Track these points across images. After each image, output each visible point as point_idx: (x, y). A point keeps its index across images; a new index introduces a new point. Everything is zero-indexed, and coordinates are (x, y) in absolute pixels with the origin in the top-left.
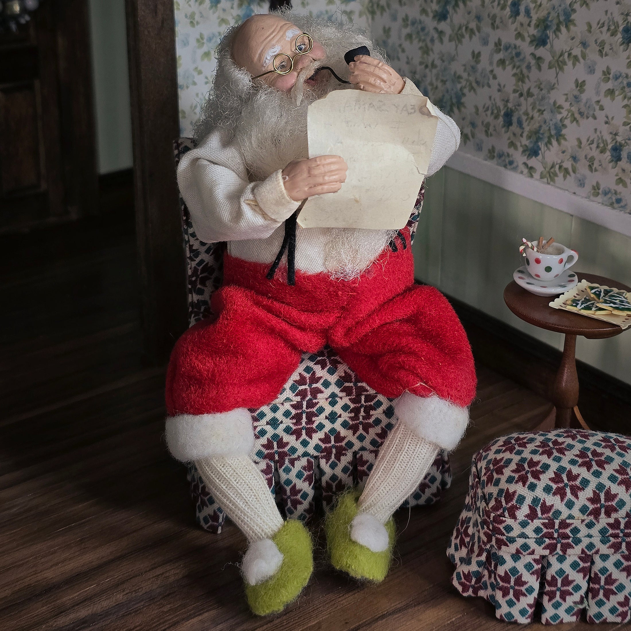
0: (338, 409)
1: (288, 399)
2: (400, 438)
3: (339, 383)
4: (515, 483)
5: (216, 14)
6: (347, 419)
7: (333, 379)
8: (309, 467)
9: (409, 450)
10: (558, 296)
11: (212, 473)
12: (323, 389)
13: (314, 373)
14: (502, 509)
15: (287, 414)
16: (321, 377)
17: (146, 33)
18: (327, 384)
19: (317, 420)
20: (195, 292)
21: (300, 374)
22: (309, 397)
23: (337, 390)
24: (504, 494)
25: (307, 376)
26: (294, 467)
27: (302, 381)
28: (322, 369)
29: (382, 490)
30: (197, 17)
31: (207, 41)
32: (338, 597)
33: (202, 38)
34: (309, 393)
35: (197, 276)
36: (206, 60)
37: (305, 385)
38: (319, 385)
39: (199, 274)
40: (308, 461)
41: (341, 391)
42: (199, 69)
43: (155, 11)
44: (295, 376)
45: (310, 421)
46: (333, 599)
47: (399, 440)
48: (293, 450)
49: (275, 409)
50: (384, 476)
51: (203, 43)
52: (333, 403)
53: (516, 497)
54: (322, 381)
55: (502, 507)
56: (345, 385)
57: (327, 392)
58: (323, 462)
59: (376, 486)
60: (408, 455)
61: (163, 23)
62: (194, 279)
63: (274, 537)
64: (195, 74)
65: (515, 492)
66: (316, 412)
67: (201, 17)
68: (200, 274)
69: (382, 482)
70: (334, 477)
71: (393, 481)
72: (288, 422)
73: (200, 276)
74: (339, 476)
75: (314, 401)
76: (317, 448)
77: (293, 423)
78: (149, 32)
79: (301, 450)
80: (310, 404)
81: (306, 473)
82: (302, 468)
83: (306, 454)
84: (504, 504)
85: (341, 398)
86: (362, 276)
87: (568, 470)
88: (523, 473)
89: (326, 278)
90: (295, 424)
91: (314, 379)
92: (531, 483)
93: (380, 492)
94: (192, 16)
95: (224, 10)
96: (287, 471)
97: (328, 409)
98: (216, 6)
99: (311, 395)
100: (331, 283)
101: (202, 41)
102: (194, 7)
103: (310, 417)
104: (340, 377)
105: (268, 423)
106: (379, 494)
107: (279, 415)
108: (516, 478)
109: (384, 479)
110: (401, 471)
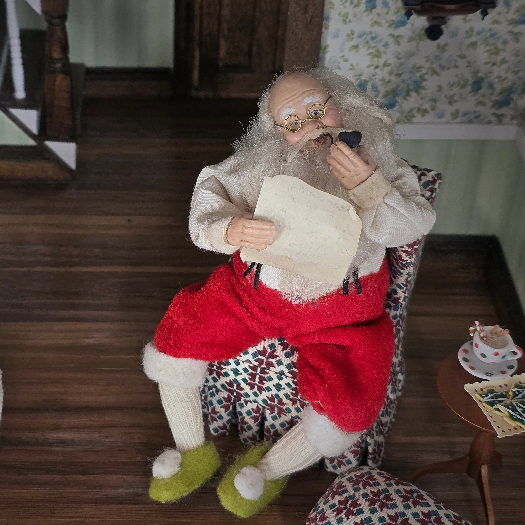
0: (283, 383)
1: (248, 361)
3: (289, 366)
4: (332, 510)
5: (370, 17)
6: (289, 393)
7: (286, 361)
8: (257, 410)
10: (480, 380)
12: (276, 364)
13: (274, 351)
14: (315, 523)
15: (245, 370)
16: (278, 356)
17: (294, 25)
18: (280, 363)
19: (267, 384)
21: (264, 347)
22: (264, 366)
23: (286, 371)
24: (322, 514)
25: (269, 350)
26: (247, 406)
27: (263, 353)
28: (282, 350)
30: (350, 17)
31: (357, 36)
32: (218, 511)
33: (353, 34)
34: (264, 363)
36: (353, 51)
37: (264, 356)
38: (274, 361)
40: (257, 406)
41: (289, 372)
42: (345, 57)
43: (306, 10)
44: (260, 347)
45: (261, 382)
46: (213, 510)
48: (247, 395)
49: (237, 363)
51: (353, 38)
52: (280, 378)
53: (326, 521)
54: (277, 359)
55: (315, 522)
56: (293, 369)
57: (278, 369)
58: (268, 412)
61: (312, 18)
63: (184, 453)
64: (341, 61)
65: (328, 517)
66: (266, 378)
67: (354, 17)
70: (273, 426)
72: (245, 375)
74: (276, 427)
75: (266, 370)
76: (264, 401)
77: (249, 378)
78: (297, 25)
79: (252, 397)
80: (263, 371)
81: (253, 414)
82: (251, 409)
83: (255, 401)
84: (318, 520)
85: (286, 377)
86: (306, 305)
87: (372, 523)
88: (343, 507)
89: (278, 295)
90: (250, 379)
91: (272, 355)
92: (341, 518)
94: (346, 15)
95: (379, 15)
96: (242, 406)
97: (276, 381)
98: (371, 10)
99: (266, 365)
100: (281, 301)
101: (352, 36)
102: (349, 8)
103: (262, 379)
104: (292, 362)
105: (231, 370)
106: (274, 459)
107: (240, 368)
108: (336, 508)
109: (280, 451)
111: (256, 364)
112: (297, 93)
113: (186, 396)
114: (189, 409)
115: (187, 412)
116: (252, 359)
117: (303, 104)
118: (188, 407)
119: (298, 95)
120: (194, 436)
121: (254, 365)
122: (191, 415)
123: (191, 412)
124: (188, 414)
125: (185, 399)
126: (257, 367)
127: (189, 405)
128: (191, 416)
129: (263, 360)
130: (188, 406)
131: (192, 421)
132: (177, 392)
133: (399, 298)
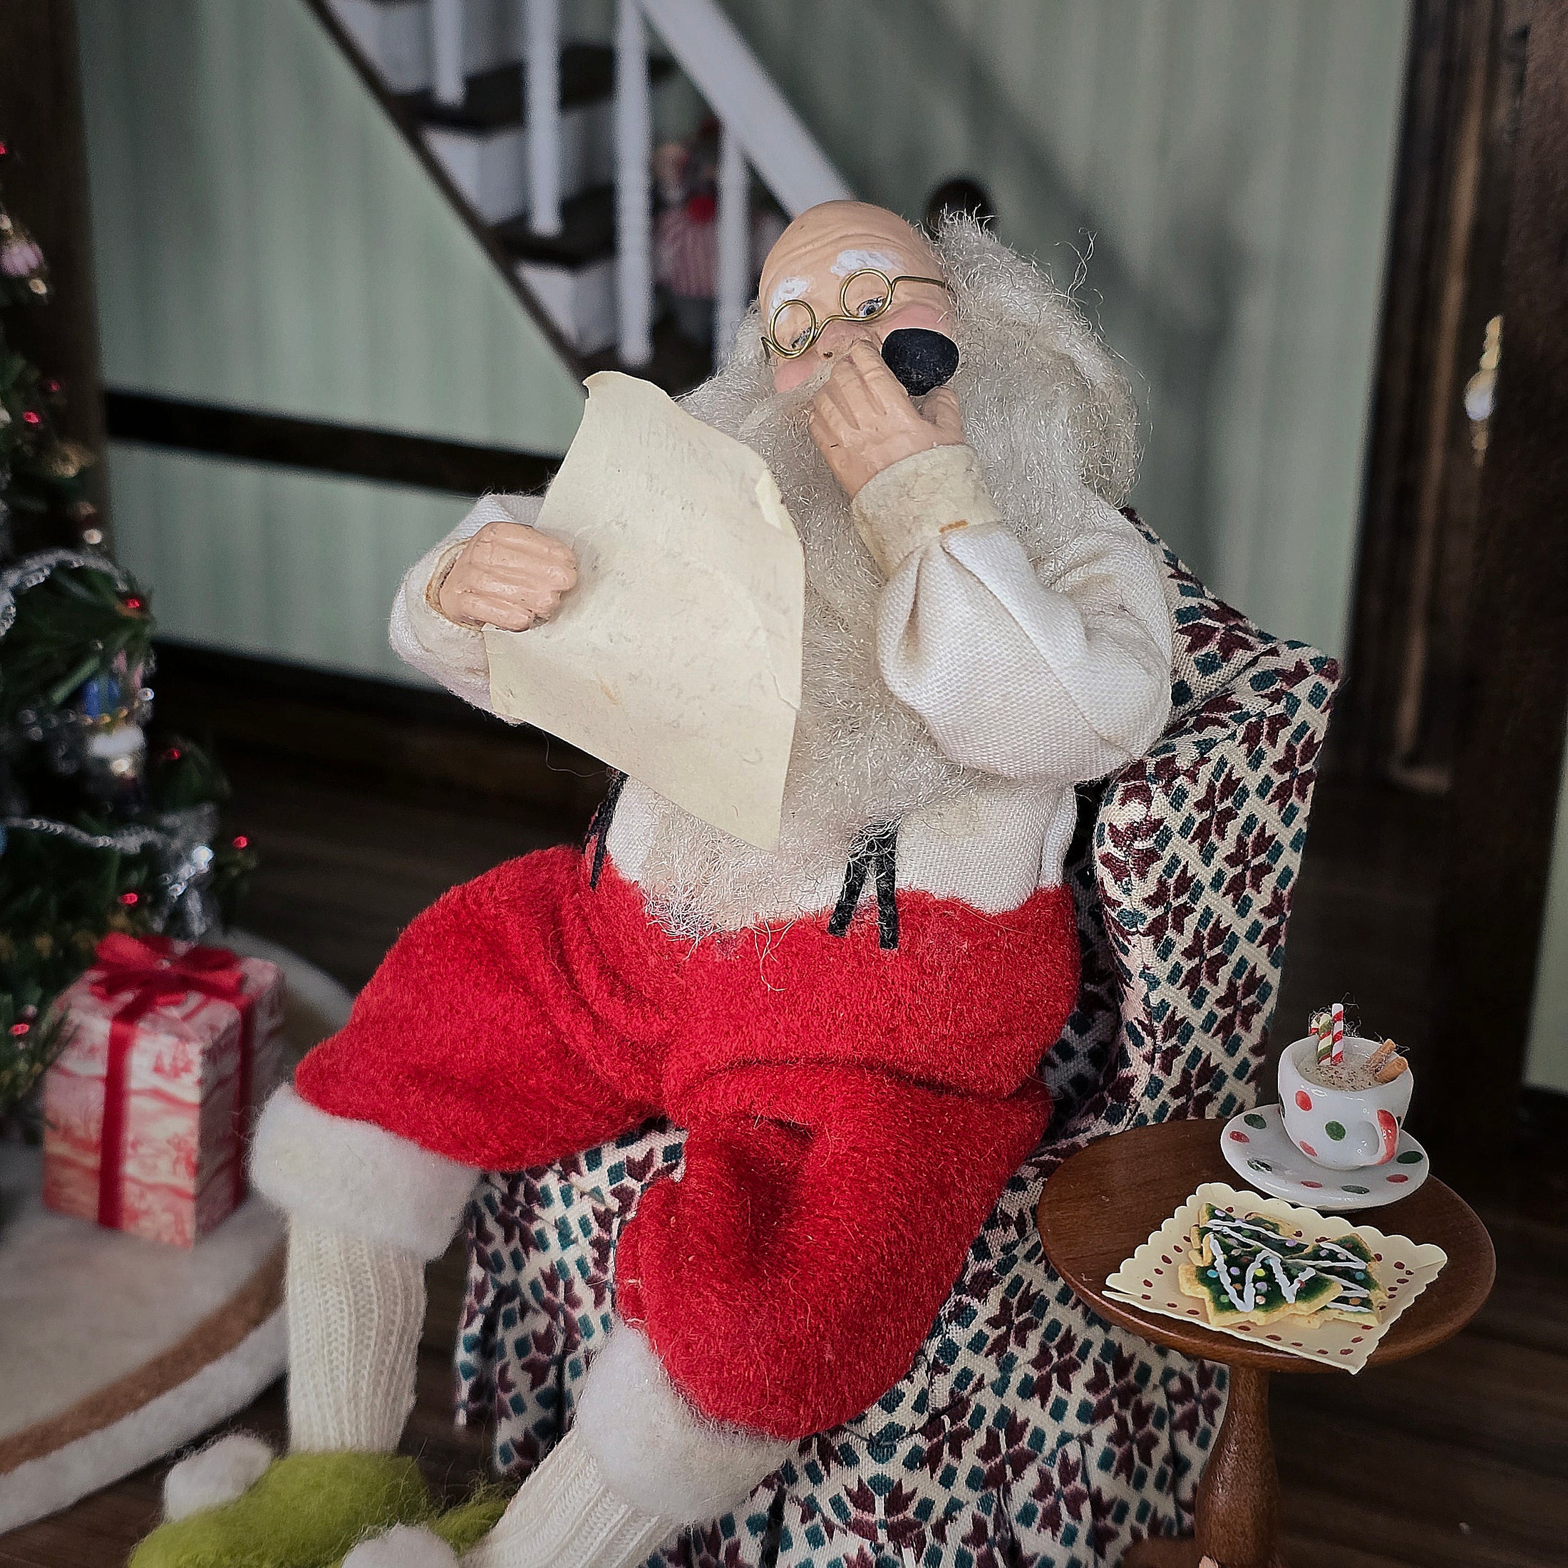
111: (614, 1204)
112: (824, 236)
113: (344, 1264)
114: (342, 1311)
115: (333, 1318)
116: (606, 1188)
117: (834, 269)
118: (341, 1302)
119: (826, 241)
120: (339, 1411)
121: (607, 1210)
122: (346, 1332)
123: (346, 1323)
124: (333, 1327)
125: (340, 1271)
126: (614, 1214)
127: (348, 1298)
128: (343, 1335)
129: (633, 1192)
130: (343, 1298)
131: (343, 1354)
132: (319, 1242)
133: (1130, 1081)
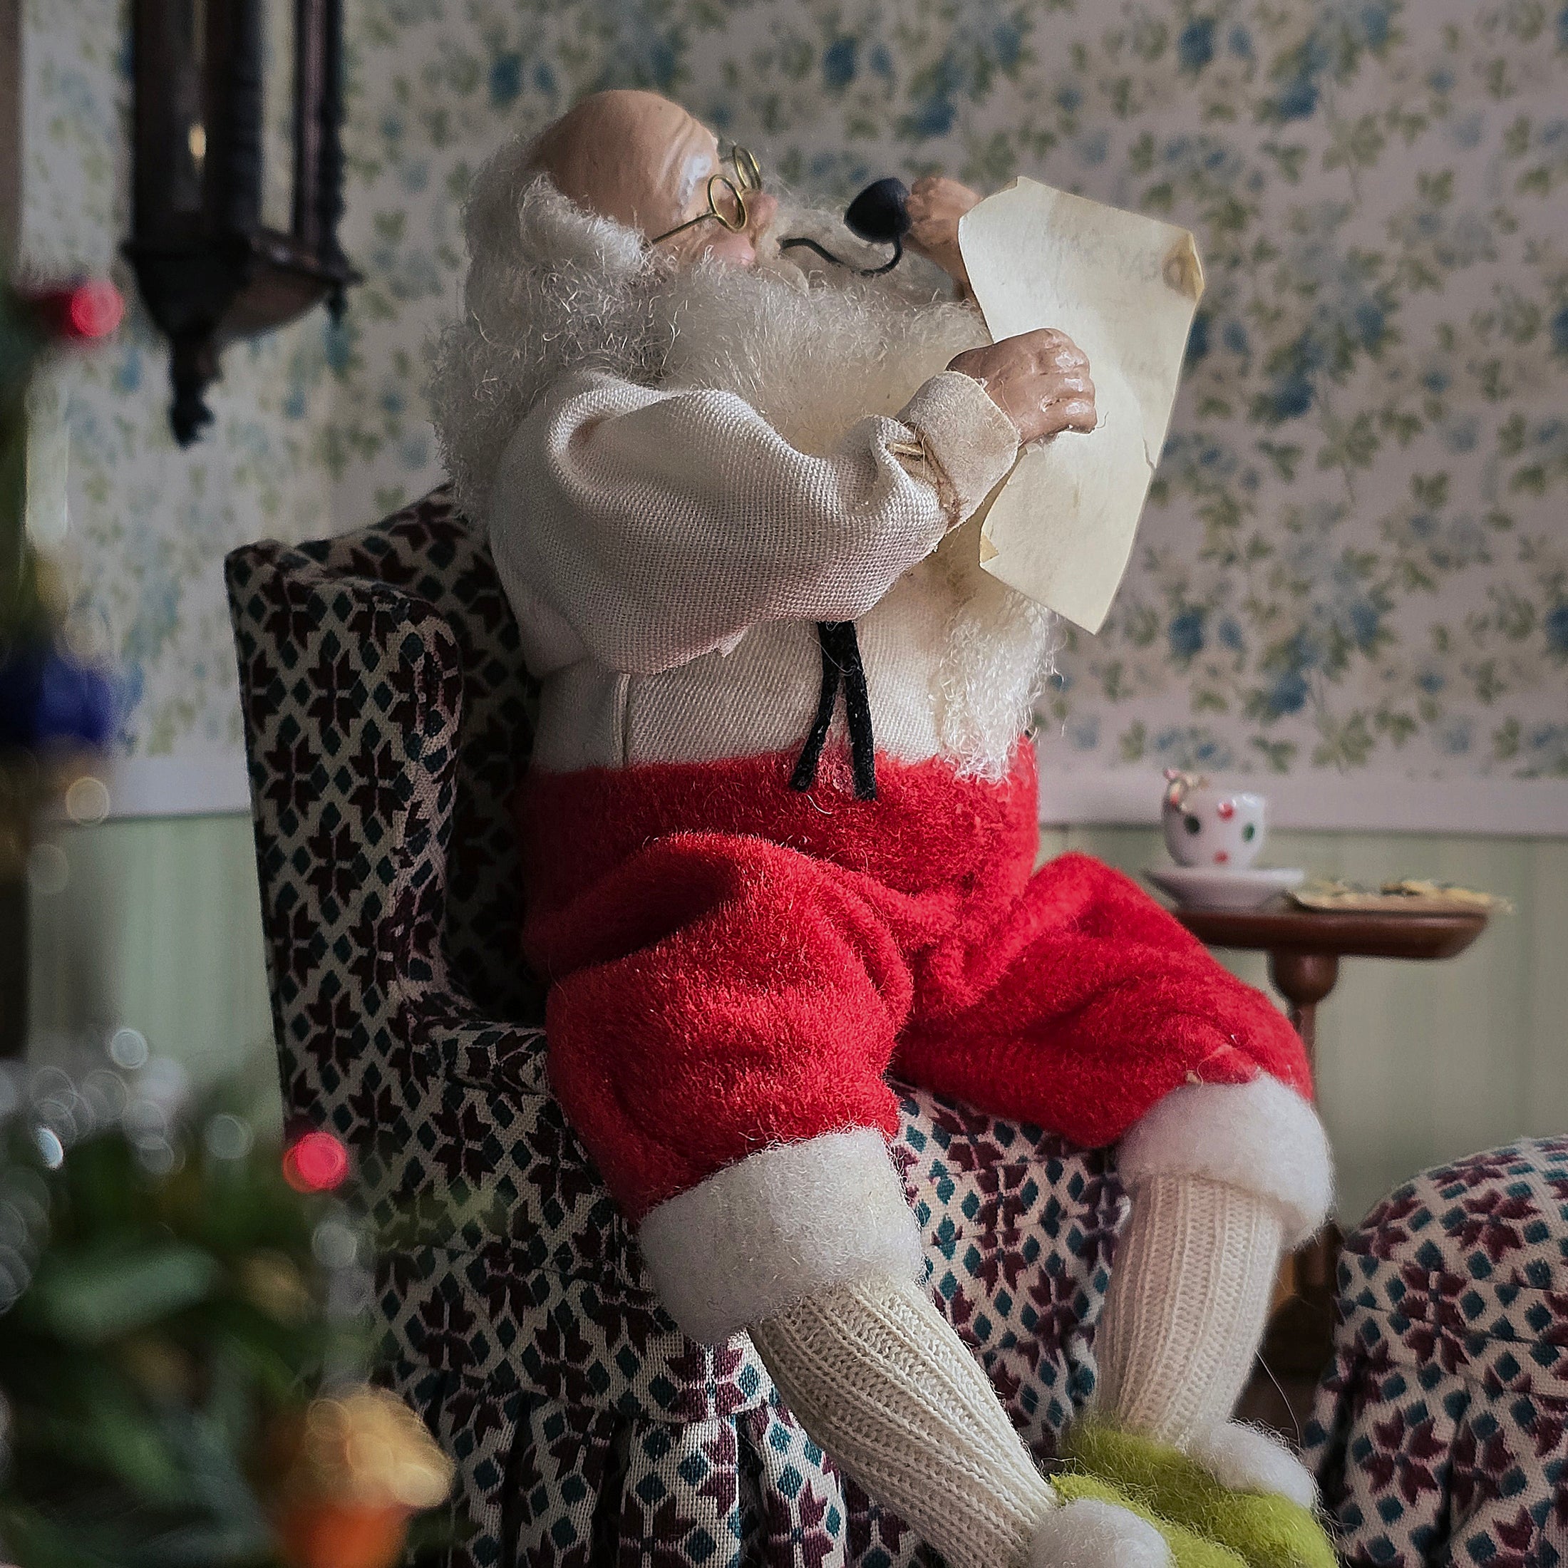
2: (1193, 1220)
9: (1233, 1241)
11: (860, 1335)
20: (406, 975)
29: (1196, 1374)
35: (409, 921)
39: (414, 913)
47: (1194, 1227)
50: (1189, 1335)
59: (1176, 1366)
60: (1235, 1257)
62: (399, 931)
68: (419, 914)
69: (1189, 1350)
71: (1214, 1340)
73: (418, 920)
93: (1193, 1382)
110: (1228, 1306)
